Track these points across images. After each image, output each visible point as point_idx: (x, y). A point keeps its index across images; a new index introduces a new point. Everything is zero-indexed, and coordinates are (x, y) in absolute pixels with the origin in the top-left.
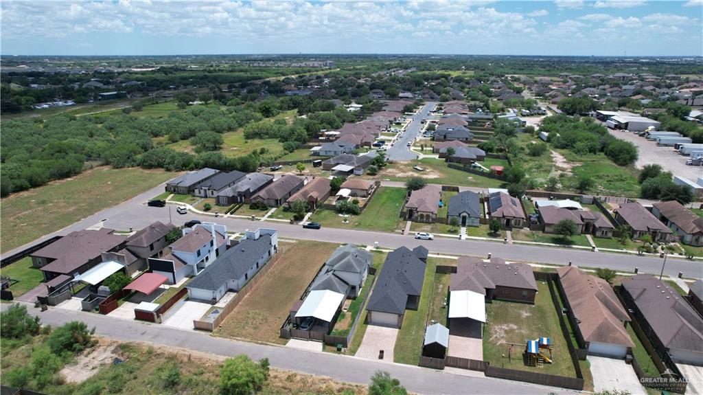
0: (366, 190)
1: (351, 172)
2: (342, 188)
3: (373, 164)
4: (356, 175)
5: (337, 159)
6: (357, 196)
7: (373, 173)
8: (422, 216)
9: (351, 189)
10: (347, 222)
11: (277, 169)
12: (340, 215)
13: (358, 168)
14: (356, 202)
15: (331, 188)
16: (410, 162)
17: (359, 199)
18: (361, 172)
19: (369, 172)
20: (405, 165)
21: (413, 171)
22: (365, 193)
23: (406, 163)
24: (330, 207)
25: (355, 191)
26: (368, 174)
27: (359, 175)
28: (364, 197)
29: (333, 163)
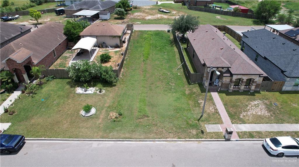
0: (120, 37)
1: (96, 17)
2: (83, 37)
3: (120, 7)
4: (103, 20)
5: (80, 5)
6: (107, 47)
7: (121, 16)
8: (238, 82)
9: (96, 37)
10: (93, 111)
11: (13, 19)
12: (79, 90)
13: (104, 12)
14: (105, 59)
15: (65, 37)
16: (152, 7)
17: (111, 51)
18: (107, 16)
19: (116, 16)
20: (149, 9)
21: (158, 13)
22: (117, 41)
23: (149, 7)
24: (61, 75)
25: (102, 40)
26: (116, 19)
27: (106, 20)
28: (117, 47)
29: (75, 9)
